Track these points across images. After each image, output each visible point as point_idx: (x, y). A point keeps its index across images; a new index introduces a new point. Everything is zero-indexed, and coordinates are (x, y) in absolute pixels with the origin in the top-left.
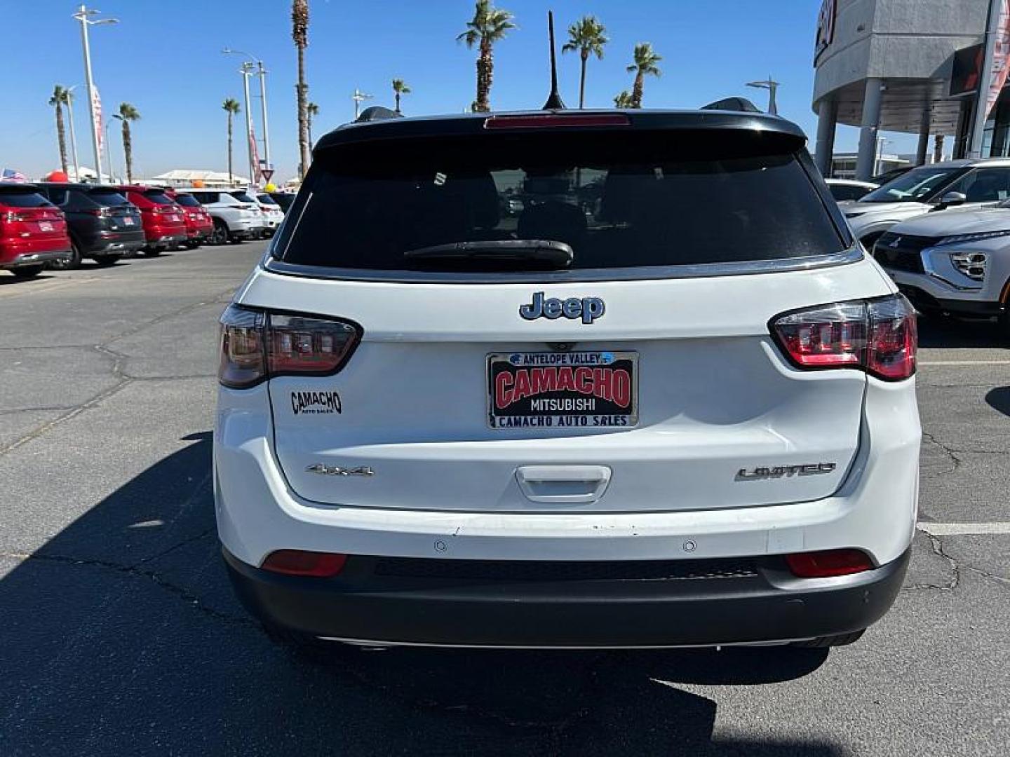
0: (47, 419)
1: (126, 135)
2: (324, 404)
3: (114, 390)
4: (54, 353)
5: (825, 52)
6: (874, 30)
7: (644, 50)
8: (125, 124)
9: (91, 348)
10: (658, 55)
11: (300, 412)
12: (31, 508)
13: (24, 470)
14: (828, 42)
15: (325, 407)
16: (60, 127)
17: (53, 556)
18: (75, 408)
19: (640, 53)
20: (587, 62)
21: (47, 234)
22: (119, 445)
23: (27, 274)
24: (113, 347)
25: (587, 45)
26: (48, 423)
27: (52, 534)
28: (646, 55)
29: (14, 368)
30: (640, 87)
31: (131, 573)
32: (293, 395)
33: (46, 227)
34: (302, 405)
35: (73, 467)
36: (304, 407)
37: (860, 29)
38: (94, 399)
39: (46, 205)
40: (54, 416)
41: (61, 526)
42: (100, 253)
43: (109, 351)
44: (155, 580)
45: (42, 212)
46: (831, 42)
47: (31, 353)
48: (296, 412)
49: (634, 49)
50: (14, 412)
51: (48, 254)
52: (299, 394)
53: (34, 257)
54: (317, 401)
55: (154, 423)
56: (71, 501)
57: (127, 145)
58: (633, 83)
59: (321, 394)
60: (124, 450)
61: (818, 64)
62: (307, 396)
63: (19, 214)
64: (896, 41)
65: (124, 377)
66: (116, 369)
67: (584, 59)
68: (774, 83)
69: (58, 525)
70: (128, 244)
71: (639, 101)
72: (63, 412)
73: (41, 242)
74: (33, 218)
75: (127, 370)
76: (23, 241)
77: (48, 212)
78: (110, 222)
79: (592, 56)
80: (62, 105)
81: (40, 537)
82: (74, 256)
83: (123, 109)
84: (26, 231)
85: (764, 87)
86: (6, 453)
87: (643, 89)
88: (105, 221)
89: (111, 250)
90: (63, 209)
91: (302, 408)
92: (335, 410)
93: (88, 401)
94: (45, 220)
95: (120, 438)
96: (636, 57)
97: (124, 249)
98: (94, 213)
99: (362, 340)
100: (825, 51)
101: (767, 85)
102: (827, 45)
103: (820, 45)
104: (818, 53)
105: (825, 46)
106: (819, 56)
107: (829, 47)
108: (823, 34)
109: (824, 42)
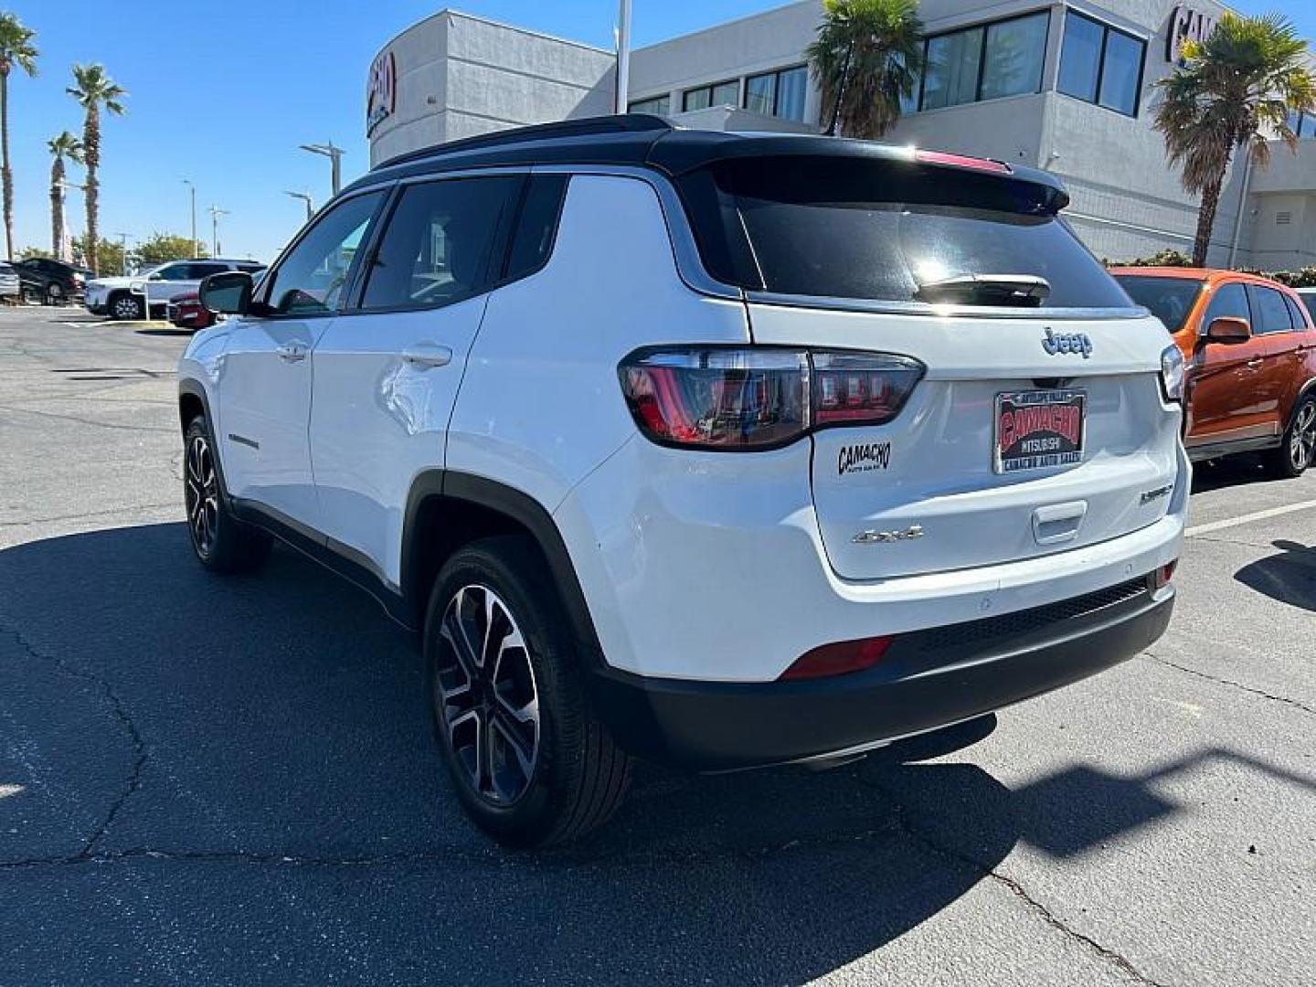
2: (873, 458)
5: (384, 122)
6: (448, 106)
7: (94, 75)
10: (120, 86)
11: (845, 472)
14: (389, 109)
15: (872, 463)
19: (89, 80)
28: (99, 82)
30: (96, 128)
32: (843, 450)
34: (850, 462)
37: (430, 101)
46: (393, 111)
48: (841, 471)
49: (76, 72)
52: (850, 448)
54: (868, 455)
58: (85, 119)
59: (874, 446)
61: (375, 134)
62: (859, 451)
64: (472, 122)
68: (338, 151)
71: (95, 148)
79: (17, 74)
85: (324, 153)
87: (101, 132)
91: (850, 465)
92: (881, 466)
99: (923, 379)
100: (386, 121)
101: (328, 152)
102: (387, 114)
103: (376, 113)
104: (374, 122)
105: (383, 114)
106: (376, 125)
107: (391, 116)
108: (379, 99)
109: (383, 109)
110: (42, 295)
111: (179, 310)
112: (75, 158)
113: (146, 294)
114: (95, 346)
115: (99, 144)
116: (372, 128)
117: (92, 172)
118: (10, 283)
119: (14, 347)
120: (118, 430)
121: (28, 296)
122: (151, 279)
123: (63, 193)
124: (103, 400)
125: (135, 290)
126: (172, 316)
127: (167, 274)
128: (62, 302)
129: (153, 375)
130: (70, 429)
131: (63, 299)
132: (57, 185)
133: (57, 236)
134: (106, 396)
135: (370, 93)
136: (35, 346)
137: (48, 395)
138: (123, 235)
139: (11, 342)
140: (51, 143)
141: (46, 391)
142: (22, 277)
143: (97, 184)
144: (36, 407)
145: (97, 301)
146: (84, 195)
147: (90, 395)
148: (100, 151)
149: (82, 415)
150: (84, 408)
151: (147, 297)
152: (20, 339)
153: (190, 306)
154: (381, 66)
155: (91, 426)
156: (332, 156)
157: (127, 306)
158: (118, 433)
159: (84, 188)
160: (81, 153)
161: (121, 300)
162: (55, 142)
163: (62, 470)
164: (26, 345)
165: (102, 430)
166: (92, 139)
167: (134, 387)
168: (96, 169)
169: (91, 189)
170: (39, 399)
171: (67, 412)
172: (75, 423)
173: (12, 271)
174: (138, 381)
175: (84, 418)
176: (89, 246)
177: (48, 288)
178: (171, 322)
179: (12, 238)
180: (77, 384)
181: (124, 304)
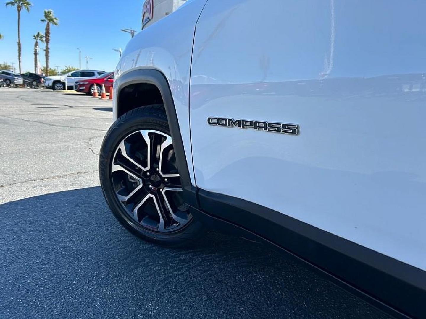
14: (150, 18)
19: (47, 15)
20: (21, 12)
25: (20, 5)
28: (51, 16)
37: (167, 14)
46: (152, 18)
49: (44, 12)
67: (19, 11)
68: (133, 31)
71: (49, 37)
79: (23, 10)
87: (50, 31)
96: (45, 15)
100: (149, 23)
101: (130, 32)
102: (150, 20)
103: (145, 20)
104: (145, 23)
105: (149, 20)
106: (145, 24)
107: (151, 20)
108: (147, 15)
109: (148, 18)
110: (30, 85)
111: (78, 86)
112: (42, 41)
113: (66, 81)
114: (48, 98)
115: (50, 36)
116: (144, 26)
117: (47, 45)
118: (20, 80)
119: (18, 98)
120: (59, 127)
121: (26, 85)
122: (68, 76)
123: (37, 51)
124: (52, 115)
125: (62, 80)
126: (76, 88)
127: (73, 75)
128: (37, 87)
129: (70, 107)
130: (37, 127)
131: (37, 86)
132: (36, 48)
133: (36, 67)
134: (53, 114)
135: (143, 13)
136: (25, 97)
137: (28, 113)
138: (57, 67)
139: (17, 96)
140: (34, 36)
141: (28, 111)
142: (24, 79)
143: (49, 49)
144: (23, 117)
145: (49, 84)
146: (45, 52)
147: (46, 113)
148: (50, 38)
149: (43, 121)
150: (43, 118)
151: (66, 83)
152: (21, 95)
153: (82, 85)
154: (148, 3)
155: (46, 125)
156: (132, 33)
157: (59, 86)
158: (60, 129)
159: (45, 50)
160: (44, 39)
161: (57, 84)
162: (35, 36)
163: (31, 147)
164: (22, 97)
165: (52, 127)
166: (47, 33)
167: (64, 111)
168: (49, 44)
169: (47, 51)
170: (24, 114)
171: (36, 120)
172: (39, 124)
173: (20, 76)
174: (65, 109)
175: (44, 122)
176: (46, 70)
177: (32, 83)
178: (75, 90)
179: (21, 66)
180: (41, 109)
181: (58, 85)
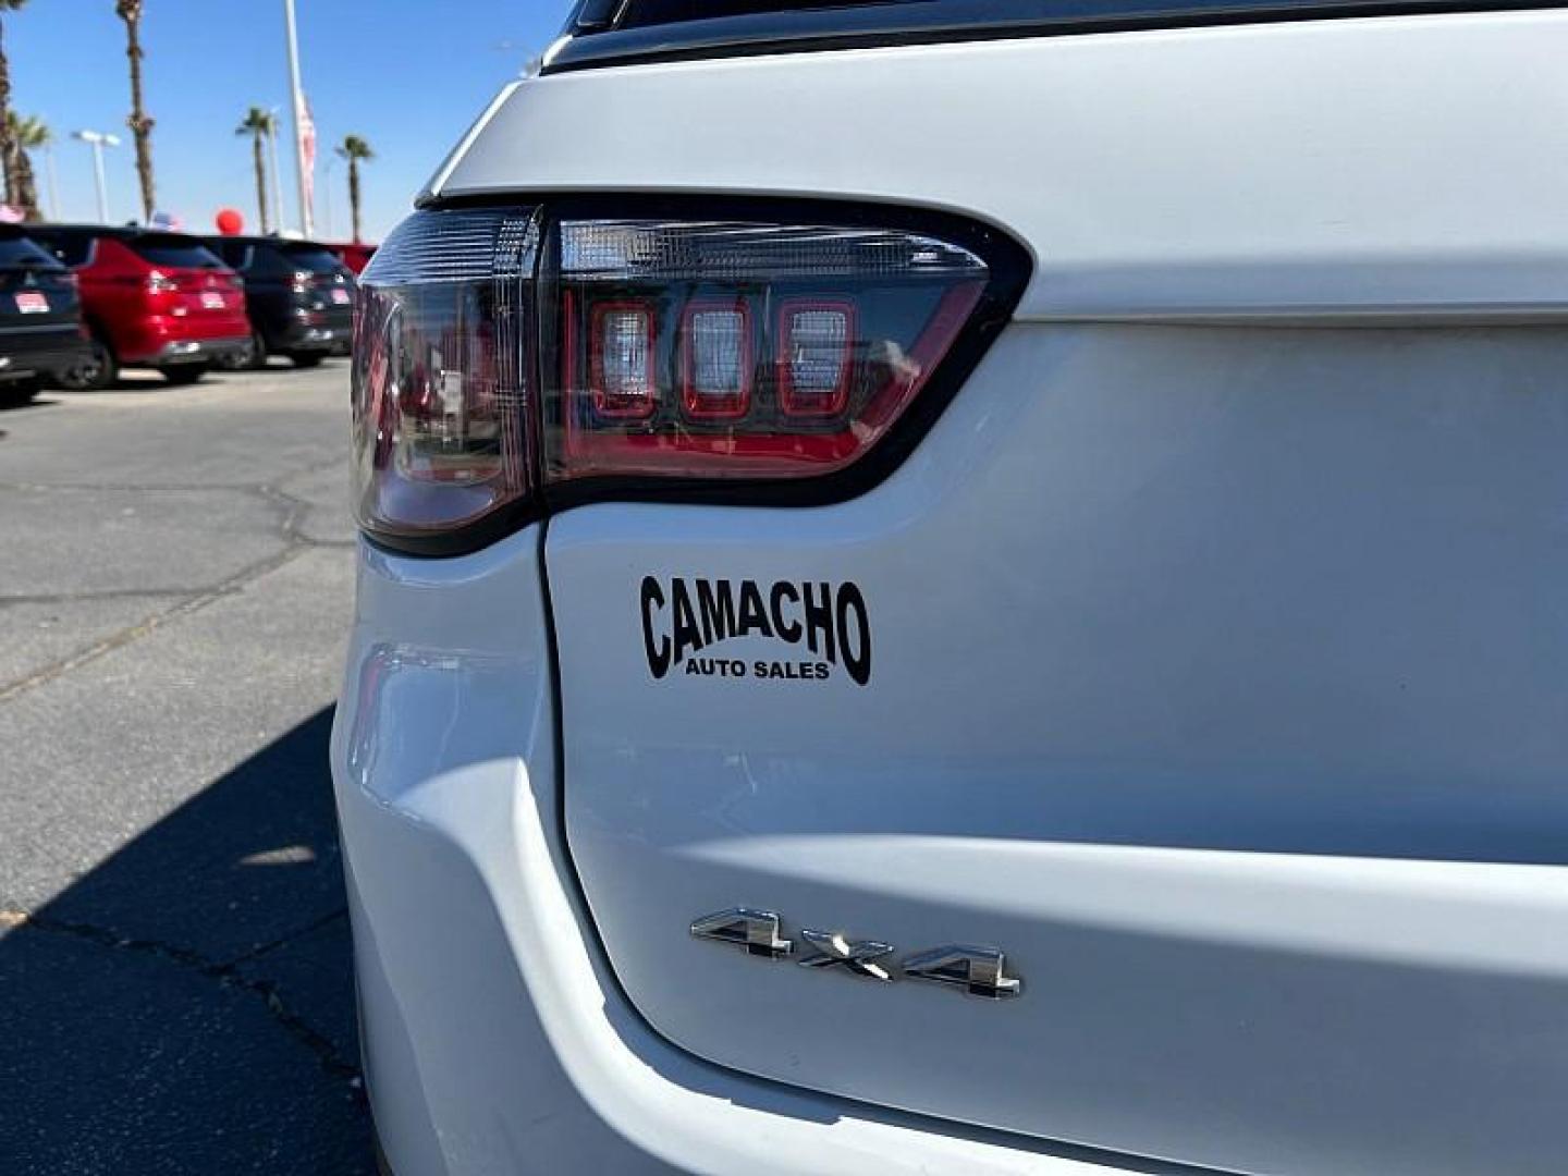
0: (148, 612)
1: (353, 182)
2: (792, 635)
3: (275, 562)
4: (192, 496)
8: (353, 168)
9: (254, 490)
11: (675, 670)
12: (64, 798)
13: (79, 712)
15: (798, 653)
16: (260, 169)
17: (71, 923)
18: (198, 593)
21: (215, 313)
22: (265, 668)
23: (182, 375)
24: (289, 489)
26: (147, 621)
27: (87, 864)
29: (120, 520)
31: (225, 982)
32: (650, 589)
33: (212, 301)
34: (685, 635)
35: (168, 711)
36: (698, 646)
38: (236, 577)
39: (211, 265)
40: (161, 606)
41: (109, 844)
42: (296, 345)
43: (283, 495)
44: (274, 1008)
45: (206, 276)
47: (157, 496)
48: (659, 666)
50: (94, 597)
51: (215, 344)
52: (678, 585)
53: (193, 347)
54: (760, 621)
55: (334, 626)
56: (144, 786)
57: (354, 198)
59: (782, 588)
60: (270, 679)
62: (715, 597)
63: (171, 279)
65: (298, 539)
66: (287, 525)
69: (104, 842)
70: (339, 332)
72: (178, 599)
73: (202, 324)
74: (191, 286)
75: (306, 529)
76: (176, 322)
77: (217, 277)
78: (312, 296)
80: (263, 138)
81: (61, 871)
82: (256, 348)
83: (350, 143)
84: (179, 305)
86: (58, 675)
88: (304, 294)
89: (313, 341)
90: (241, 274)
91: (688, 648)
92: (839, 669)
93: (227, 581)
94: (210, 290)
95: (266, 654)
97: (332, 340)
98: (289, 281)
99: (1018, 315)
